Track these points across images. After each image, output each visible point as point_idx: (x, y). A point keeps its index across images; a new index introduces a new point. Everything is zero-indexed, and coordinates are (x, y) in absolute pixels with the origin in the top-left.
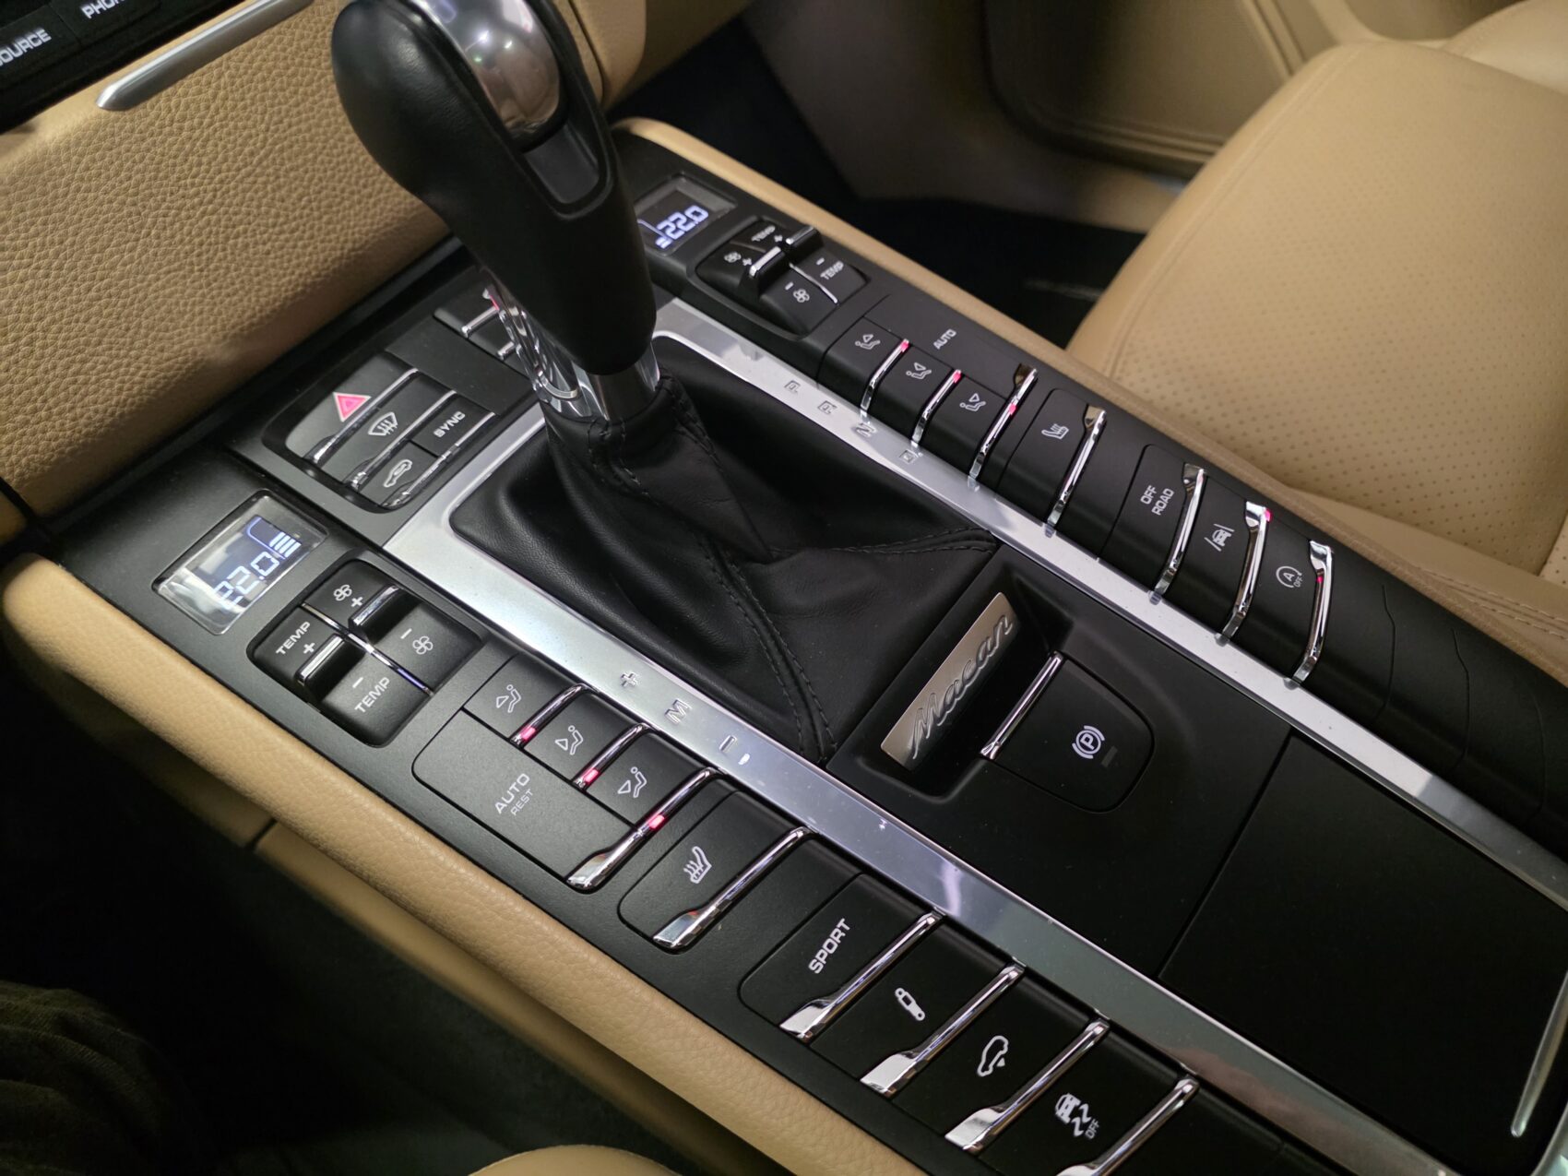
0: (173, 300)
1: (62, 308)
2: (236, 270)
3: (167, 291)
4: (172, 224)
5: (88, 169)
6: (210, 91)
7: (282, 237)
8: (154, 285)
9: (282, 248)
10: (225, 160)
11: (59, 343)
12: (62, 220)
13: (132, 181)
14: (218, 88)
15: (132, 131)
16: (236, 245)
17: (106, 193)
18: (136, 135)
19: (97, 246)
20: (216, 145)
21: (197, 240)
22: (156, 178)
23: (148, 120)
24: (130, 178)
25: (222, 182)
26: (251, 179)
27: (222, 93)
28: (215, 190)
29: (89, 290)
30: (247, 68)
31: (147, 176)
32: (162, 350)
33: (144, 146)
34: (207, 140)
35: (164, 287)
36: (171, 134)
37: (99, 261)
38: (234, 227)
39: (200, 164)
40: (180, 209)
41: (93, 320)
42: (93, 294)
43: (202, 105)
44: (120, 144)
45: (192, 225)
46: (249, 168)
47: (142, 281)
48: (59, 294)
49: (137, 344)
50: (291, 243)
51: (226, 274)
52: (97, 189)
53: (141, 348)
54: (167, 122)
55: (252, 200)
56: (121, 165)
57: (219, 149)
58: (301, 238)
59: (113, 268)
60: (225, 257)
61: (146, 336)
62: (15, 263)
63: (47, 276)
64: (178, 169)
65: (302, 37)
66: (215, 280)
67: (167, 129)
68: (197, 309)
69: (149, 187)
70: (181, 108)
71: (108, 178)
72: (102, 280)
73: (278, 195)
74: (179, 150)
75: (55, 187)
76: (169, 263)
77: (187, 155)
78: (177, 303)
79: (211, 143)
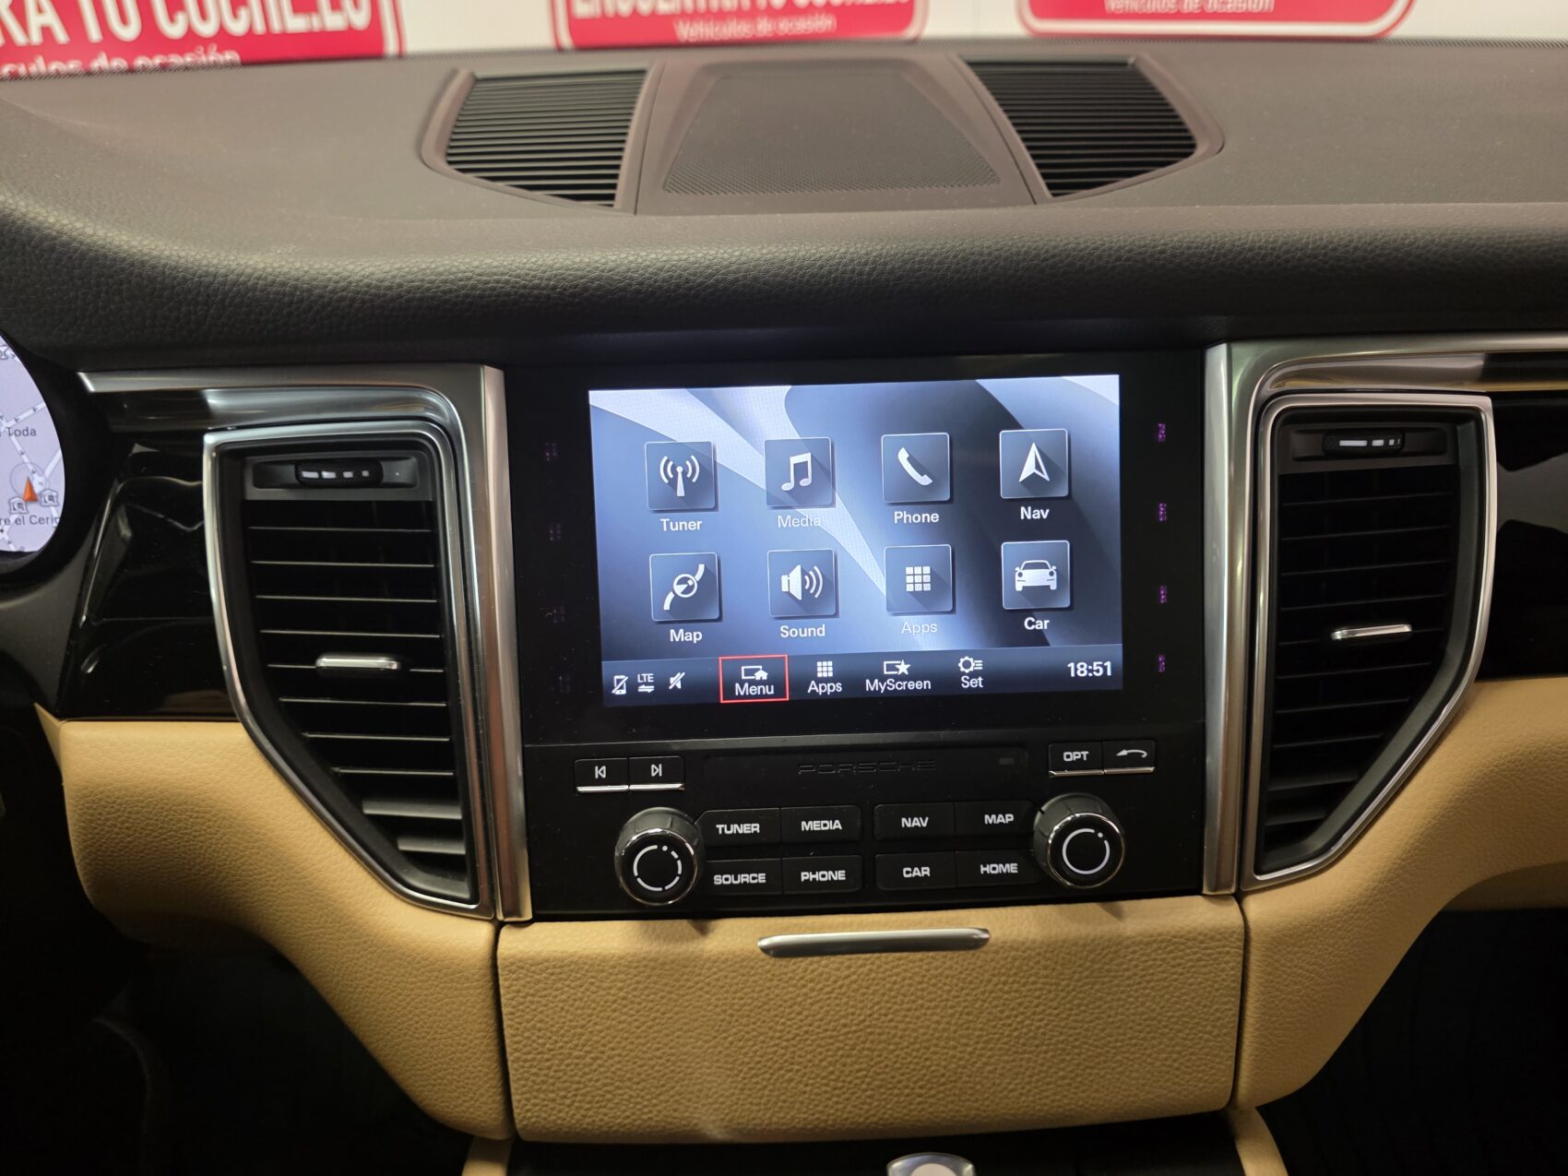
0: (709, 1086)
1: (631, 1051)
2: (770, 1091)
3: (709, 1078)
4: (748, 1040)
5: (718, 980)
6: (847, 973)
7: (824, 1088)
8: (703, 1070)
9: (817, 1094)
10: (821, 1020)
11: (613, 1069)
12: (675, 1001)
13: (742, 1002)
14: (854, 973)
15: (768, 971)
16: (783, 1076)
17: (718, 999)
18: (769, 976)
19: (685, 1028)
20: (822, 1008)
21: (757, 1059)
22: (759, 1008)
23: (785, 970)
24: (742, 999)
25: (807, 1032)
26: (831, 1041)
27: (854, 977)
28: (797, 1035)
29: (658, 1049)
30: (887, 970)
31: (755, 1003)
32: (675, 1110)
33: (768, 984)
34: (818, 1001)
35: (709, 1075)
36: (795, 986)
37: (678, 1037)
38: (792, 1064)
39: (800, 1013)
40: (761, 1034)
41: (646, 1068)
42: (658, 1053)
43: (832, 979)
44: (753, 975)
45: (762, 1048)
46: (835, 1033)
47: (697, 1063)
48: (637, 1042)
49: (662, 1098)
50: (827, 1096)
51: (760, 1089)
52: (714, 995)
53: (662, 1102)
54: (797, 978)
55: (821, 1054)
56: (742, 989)
57: (822, 1011)
58: (838, 1096)
59: (684, 1045)
60: (770, 1079)
61: (672, 1096)
62: (625, 1010)
63: (638, 1028)
64: (782, 1009)
65: (951, 968)
66: (750, 1089)
67: (794, 982)
68: (721, 1100)
69: (751, 1011)
70: (816, 973)
71: (727, 992)
72: (671, 1048)
73: (843, 1060)
74: (791, 998)
75: (688, 980)
76: (726, 1062)
77: (795, 1004)
78: (710, 1089)
79: (819, 1004)
